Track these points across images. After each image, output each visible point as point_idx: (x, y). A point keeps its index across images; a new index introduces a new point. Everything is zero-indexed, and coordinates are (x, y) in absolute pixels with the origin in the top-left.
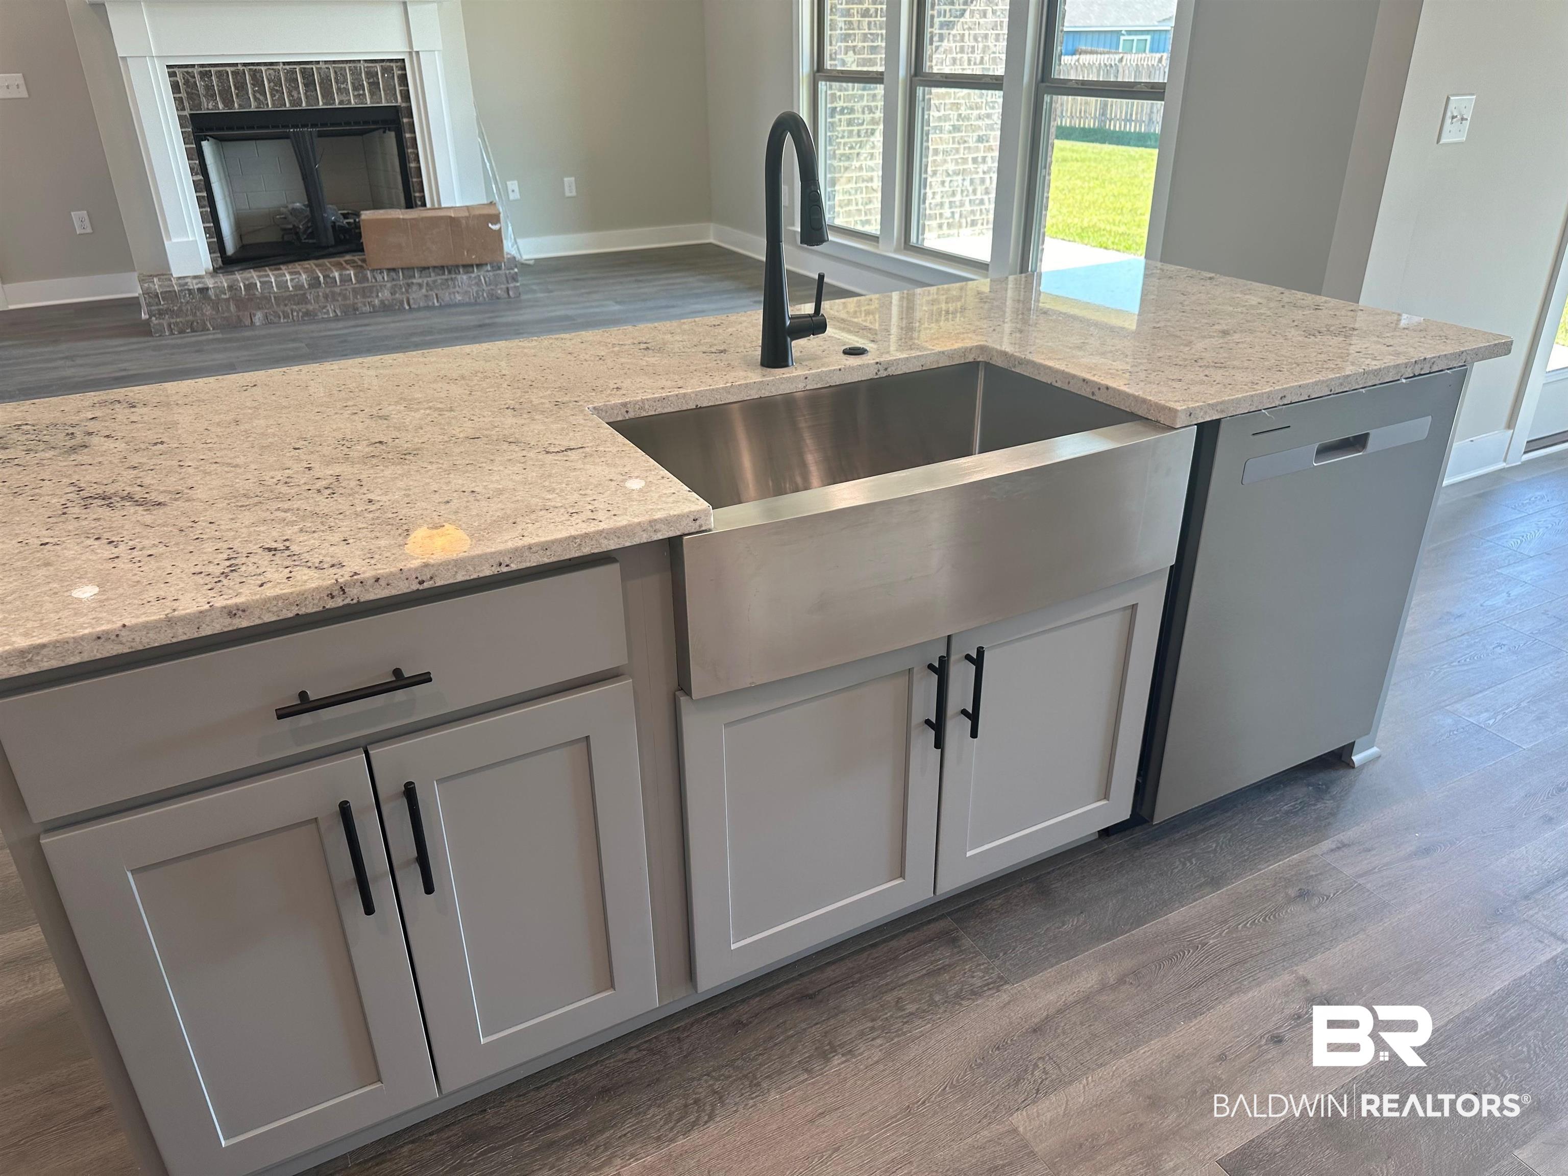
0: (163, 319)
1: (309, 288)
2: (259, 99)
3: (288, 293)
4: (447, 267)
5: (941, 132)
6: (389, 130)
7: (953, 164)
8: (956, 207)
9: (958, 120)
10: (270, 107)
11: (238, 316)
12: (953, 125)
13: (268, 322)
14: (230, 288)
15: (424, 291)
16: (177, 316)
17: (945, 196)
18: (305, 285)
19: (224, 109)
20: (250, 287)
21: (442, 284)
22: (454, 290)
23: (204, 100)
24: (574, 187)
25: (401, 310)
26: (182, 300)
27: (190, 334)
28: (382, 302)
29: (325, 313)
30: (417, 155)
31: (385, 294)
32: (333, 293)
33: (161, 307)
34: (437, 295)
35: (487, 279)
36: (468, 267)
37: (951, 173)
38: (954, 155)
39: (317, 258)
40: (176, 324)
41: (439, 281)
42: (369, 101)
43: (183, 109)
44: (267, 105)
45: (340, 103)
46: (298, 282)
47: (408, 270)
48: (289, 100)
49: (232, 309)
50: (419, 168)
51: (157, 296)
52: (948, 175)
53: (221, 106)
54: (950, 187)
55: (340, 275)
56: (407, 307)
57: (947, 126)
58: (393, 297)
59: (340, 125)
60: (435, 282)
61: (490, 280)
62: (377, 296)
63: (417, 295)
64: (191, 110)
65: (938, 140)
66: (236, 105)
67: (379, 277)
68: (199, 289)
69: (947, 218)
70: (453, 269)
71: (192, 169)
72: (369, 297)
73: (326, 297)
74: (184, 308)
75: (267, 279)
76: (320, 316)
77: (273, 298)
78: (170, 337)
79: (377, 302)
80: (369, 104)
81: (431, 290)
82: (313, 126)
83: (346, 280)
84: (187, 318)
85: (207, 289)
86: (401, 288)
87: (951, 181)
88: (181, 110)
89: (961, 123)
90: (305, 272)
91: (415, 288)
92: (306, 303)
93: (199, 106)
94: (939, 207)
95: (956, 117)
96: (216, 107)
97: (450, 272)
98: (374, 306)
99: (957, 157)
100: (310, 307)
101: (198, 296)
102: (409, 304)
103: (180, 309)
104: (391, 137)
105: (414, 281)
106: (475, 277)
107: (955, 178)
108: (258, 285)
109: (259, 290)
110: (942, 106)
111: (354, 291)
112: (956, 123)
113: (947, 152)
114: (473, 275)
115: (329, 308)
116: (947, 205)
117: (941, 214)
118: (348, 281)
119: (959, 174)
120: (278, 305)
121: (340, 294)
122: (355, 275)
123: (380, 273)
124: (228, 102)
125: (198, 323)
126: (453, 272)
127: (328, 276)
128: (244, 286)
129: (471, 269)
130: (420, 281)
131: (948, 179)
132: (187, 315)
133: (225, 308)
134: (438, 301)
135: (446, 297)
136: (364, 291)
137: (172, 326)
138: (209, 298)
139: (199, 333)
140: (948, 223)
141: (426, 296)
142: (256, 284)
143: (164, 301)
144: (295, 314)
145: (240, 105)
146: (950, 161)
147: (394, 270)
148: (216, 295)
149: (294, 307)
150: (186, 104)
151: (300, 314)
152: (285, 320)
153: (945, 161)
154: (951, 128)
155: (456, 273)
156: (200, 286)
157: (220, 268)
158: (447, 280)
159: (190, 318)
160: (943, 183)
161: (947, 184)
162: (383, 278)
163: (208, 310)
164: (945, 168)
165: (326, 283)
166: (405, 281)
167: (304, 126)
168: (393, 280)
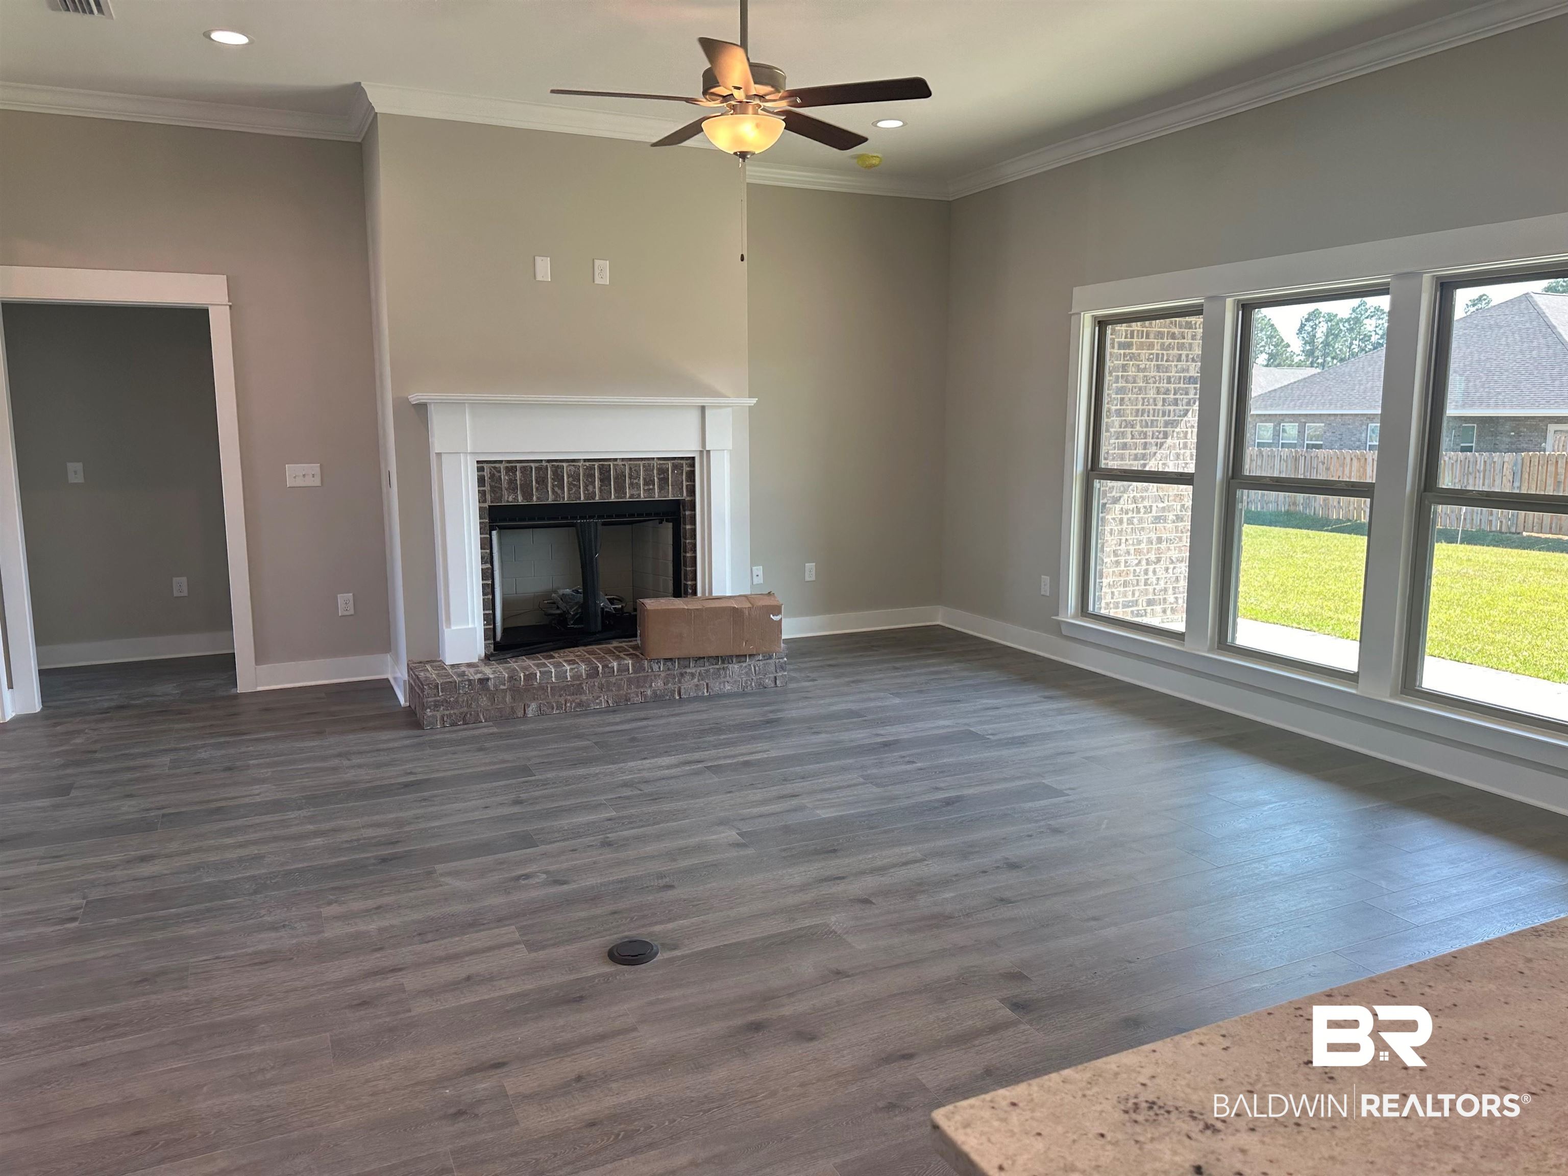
0: (438, 711)
1: (587, 678)
2: (557, 493)
3: (565, 683)
4: (721, 657)
5: (1165, 522)
6: (667, 521)
7: (1177, 551)
8: (1180, 593)
9: (1181, 511)
10: (566, 500)
11: (512, 708)
12: (1176, 515)
13: (541, 712)
14: (511, 678)
15: (696, 680)
16: (452, 708)
17: (1169, 581)
18: (584, 675)
19: (522, 502)
20: (530, 677)
21: (714, 673)
22: (725, 680)
23: (505, 493)
24: (814, 572)
25: (672, 701)
26: (461, 691)
27: (462, 727)
28: (654, 692)
29: (598, 704)
30: (695, 545)
31: (658, 684)
32: (608, 682)
33: (438, 698)
34: (707, 684)
35: (757, 668)
36: (741, 658)
37: (1174, 560)
38: (1177, 543)
39: (585, 645)
40: (450, 716)
41: (712, 671)
42: (656, 496)
43: (485, 501)
44: (564, 498)
45: (630, 497)
46: (576, 672)
47: (685, 661)
48: (584, 493)
49: (507, 700)
50: (695, 558)
51: (437, 686)
52: (1172, 562)
53: (520, 498)
54: (1173, 574)
55: (619, 665)
56: (677, 698)
57: (1171, 516)
58: (666, 687)
59: (624, 516)
60: (708, 671)
61: (760, 669)
62: (651, 686)
63: (688, 686)
64: (491, 502)
65: (1162, 528)
66: (535, 498)
67: (655, 667)
68: (480, 680)
69: (1171, 603)
70: (726, 659)
71: (482, 558)
72: (642, 687)
73: (601, 687)
74: (461, 700)
75: (546, 669)
76: (593, 706)
77: (549, 688)
78: (443, 730)
79: (649, 692)
80: (657, 498)
81: (702, 680)
82: (599, 517)
83: (623, 669)
84: (462, 710)
85: (488, 679)
86: (675, 678)
87: (1174, 568)
88: (483, 502)
89: (1184, 513)
90: (583, 661)
91: (687, 677)
92: (581, 694)
93: (500, 499)
94: (1163, 592)
95: (1179, 508)
96: (516, 499)
97: (723, 662)
98: (646, 696)
99: (1180, 544)
100: (584, 698)
101: (477, 686)
102: (680, 694)
103: (457, 702)
104: (667, 529)
105: (688, 671)
106: (746, 667)
107: (1178, 565)
108: (538, 674)
109: (538, 681)
110: (1166, 498)
111: (630, 681)
112: (1179, 513)
113: (1171, 540)
114: (744, 665)
115: (602, 698)
116: (1170, 591)
117: (1165, 599)
118: (625, 671)
119: (1182, 561)
120: (553, 695)
121: (615, 684)
122: (633, 664)
123: (657, 663)
124: (528, 494)
125: (471, 715)
126: (726, 662)
127: (607, 666)
128: (524, 676)
129: (743, 659)
130: (693, 671)
131: (1172, 566)
132: (461, 707)
133: (500, 699)
134: (707, 692)
135: (716, 687)
136: (638, 682)
137: (445, 719)
138: (488, 689)
139: (470, 726)
140: (1172, 608)
141: (697, 685)
142: (536, 674)
143: (442, 692)
144: (568, 705)
145: (538, 498)
146: (1173, 548)
147: (671, 659)
148: (495, 686)
149: (569, 697)
150: (488, 497)
151: (574, 704)
152: (558, 712)
153: (1169, 549)
154: (1175, 518)
155: (729, 663)
156: (479, 676)
157: (492, 655)
158: (719, 669)
159: (465, 709)
160: (1167, 569)
161: (1170, 571)
162: (660, 668)
163: (484, 701)
164: (1168, 555)
165: (603, 673)
166: (680, 671)
167: (590, 517)
168: (669, 669)
